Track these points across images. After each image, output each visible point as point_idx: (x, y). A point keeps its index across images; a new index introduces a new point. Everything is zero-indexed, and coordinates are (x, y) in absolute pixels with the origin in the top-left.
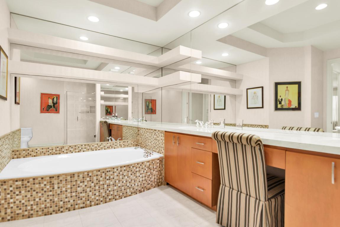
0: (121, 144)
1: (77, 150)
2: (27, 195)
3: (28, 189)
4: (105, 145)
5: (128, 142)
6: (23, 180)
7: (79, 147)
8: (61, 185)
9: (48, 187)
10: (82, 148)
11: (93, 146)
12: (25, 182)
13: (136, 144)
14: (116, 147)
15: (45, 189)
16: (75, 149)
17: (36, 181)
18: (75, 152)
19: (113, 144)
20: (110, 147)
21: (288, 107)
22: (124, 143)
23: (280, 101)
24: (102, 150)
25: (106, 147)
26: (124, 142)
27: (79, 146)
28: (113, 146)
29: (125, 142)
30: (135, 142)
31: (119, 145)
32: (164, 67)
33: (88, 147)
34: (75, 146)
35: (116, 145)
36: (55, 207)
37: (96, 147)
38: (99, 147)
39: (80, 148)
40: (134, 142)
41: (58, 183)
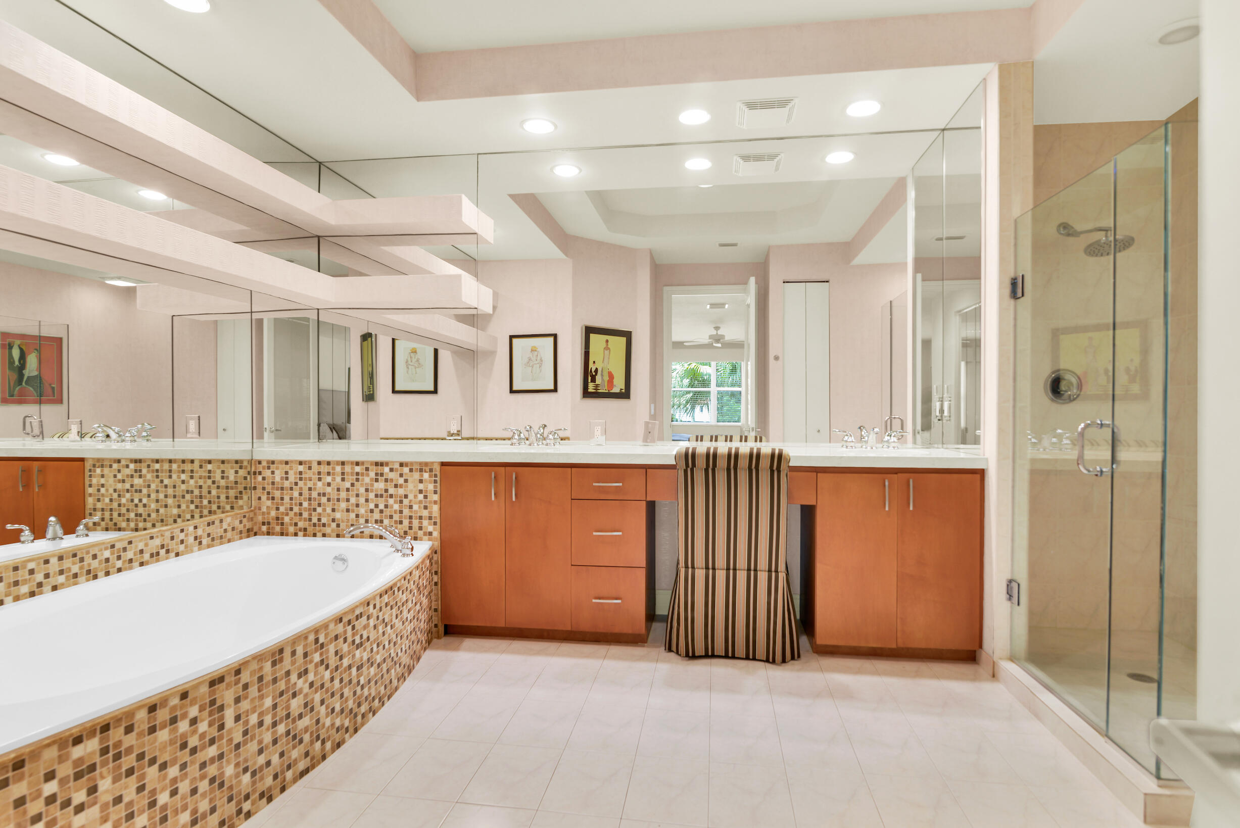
0: (200, 532)
1: (24, 589)
2: (123, 792)
3: (129, 761)
4: (141, 546)
5: (221, 521)
6: (105, 728)
7: (32, 572)
8: (245, 705)
9: (203, 727)
10: (47, 576)
11: (95, 557)
12: (117, 734)
13: (249, 525)
14: (182, 548)
15: (193, 742)
16: (16, 583)
17: (163, 715)
18: (17, 599)
19: (172, 538)
20: (163, 552)
21: (607, 391)
22: (209, 530)
23: (594, 374)
24: (131, 568)
25: (146, 556)
26: (209, 524)
27: (31, 565)
28: (173, 545)
29: (213, 523)
30: (245, 520)
31: (191, 539)
32: (325, 238)
33: (74, 563)
34: (16, 569)
35: (182, 542)
36: (227, 806)
37: (107, 560)
38: (119, 558)
39: (39, 577)
40: (241, 522)
41: (237, 700)
